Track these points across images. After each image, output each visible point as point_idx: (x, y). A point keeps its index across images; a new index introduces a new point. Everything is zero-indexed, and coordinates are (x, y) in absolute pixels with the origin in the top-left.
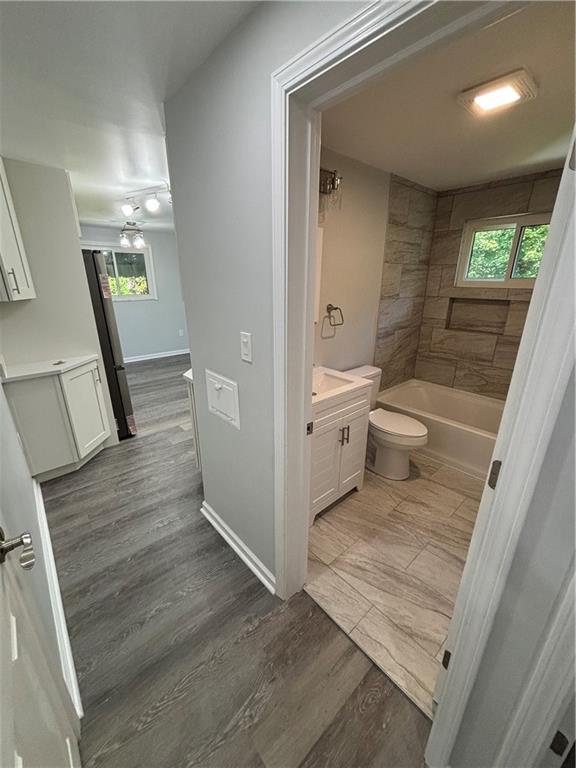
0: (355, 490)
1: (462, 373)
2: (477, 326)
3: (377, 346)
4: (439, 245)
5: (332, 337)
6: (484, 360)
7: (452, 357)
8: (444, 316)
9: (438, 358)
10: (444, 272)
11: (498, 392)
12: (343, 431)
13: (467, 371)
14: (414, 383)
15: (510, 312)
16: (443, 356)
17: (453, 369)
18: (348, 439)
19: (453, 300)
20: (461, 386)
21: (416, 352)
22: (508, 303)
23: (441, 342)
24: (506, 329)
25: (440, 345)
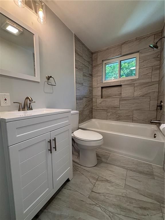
0: (68, 180)
1: (109, 114)
2: (112, 96)
3: (77, 103)
4: (95, 69)
5: (52, 93)
6: (116, 108)
7: (105, 108)
8: (100, 94)
9: (100, 109)
10: (98, 78)
11: (124, 119)
12: (50, 142)
13: (111, 113)
14: (93, 120)
15: (123, 89)
16: (101, 108)
17: (106, 113)
18: (55, 148)
19: (102, 88)
20: (110, 119)
21: (92, 108)
22: (121, 86)
23: (101, 103)
24: (122, 95)
25: (100, 105)
